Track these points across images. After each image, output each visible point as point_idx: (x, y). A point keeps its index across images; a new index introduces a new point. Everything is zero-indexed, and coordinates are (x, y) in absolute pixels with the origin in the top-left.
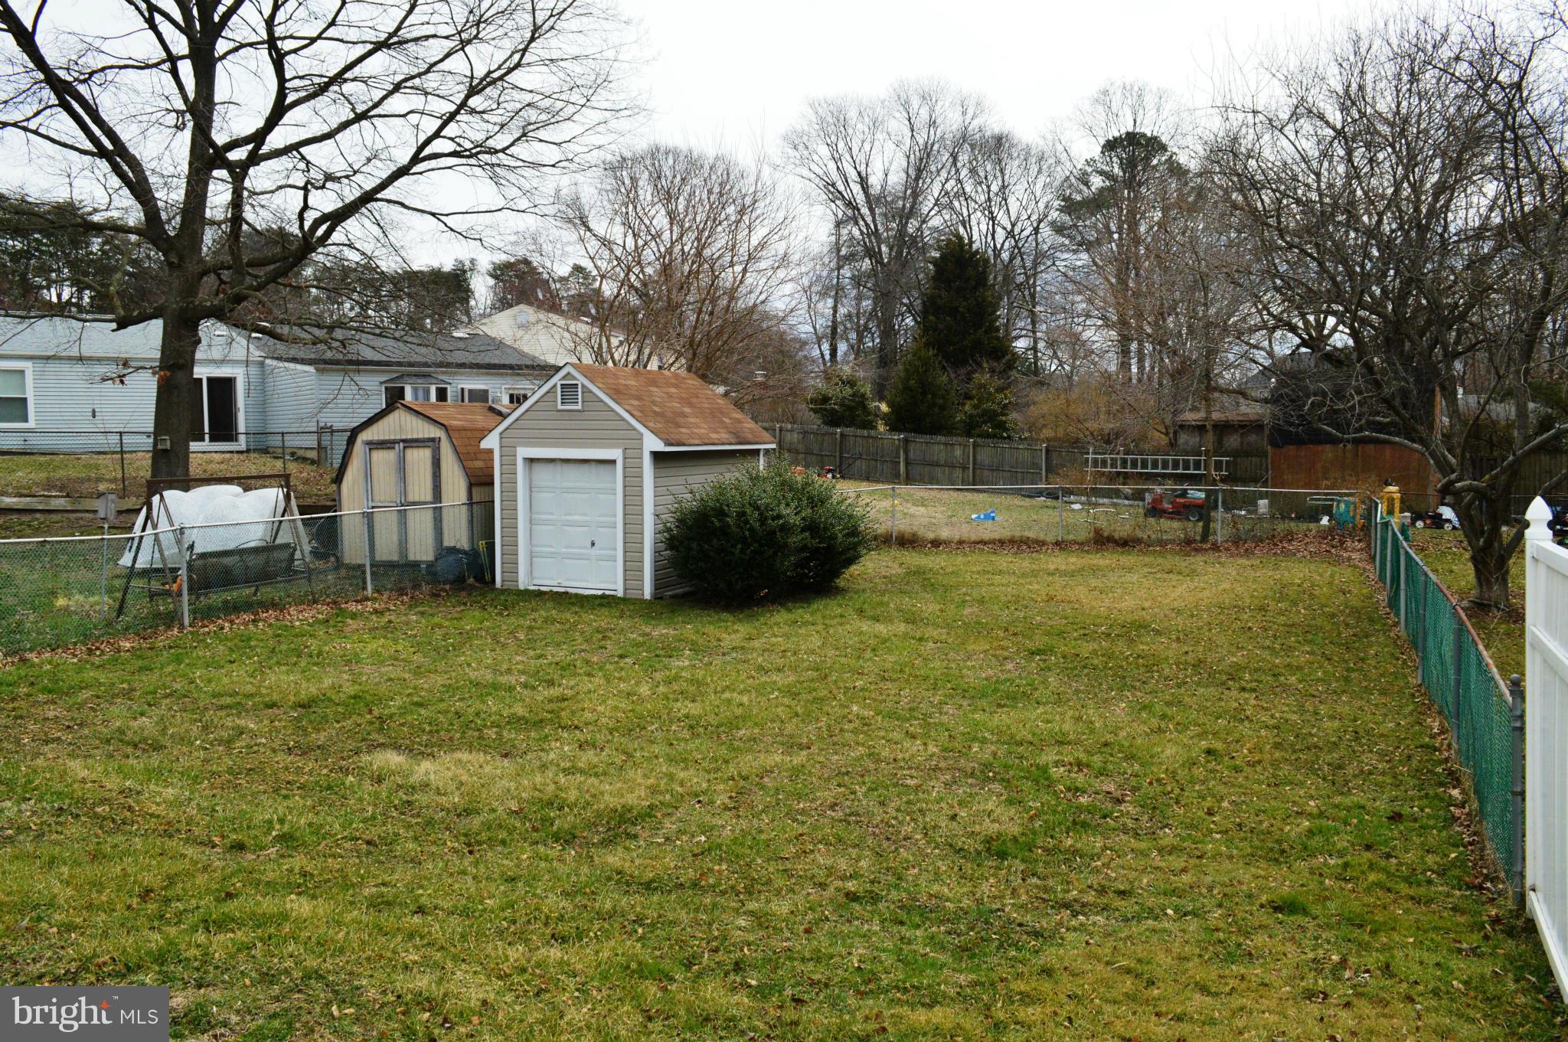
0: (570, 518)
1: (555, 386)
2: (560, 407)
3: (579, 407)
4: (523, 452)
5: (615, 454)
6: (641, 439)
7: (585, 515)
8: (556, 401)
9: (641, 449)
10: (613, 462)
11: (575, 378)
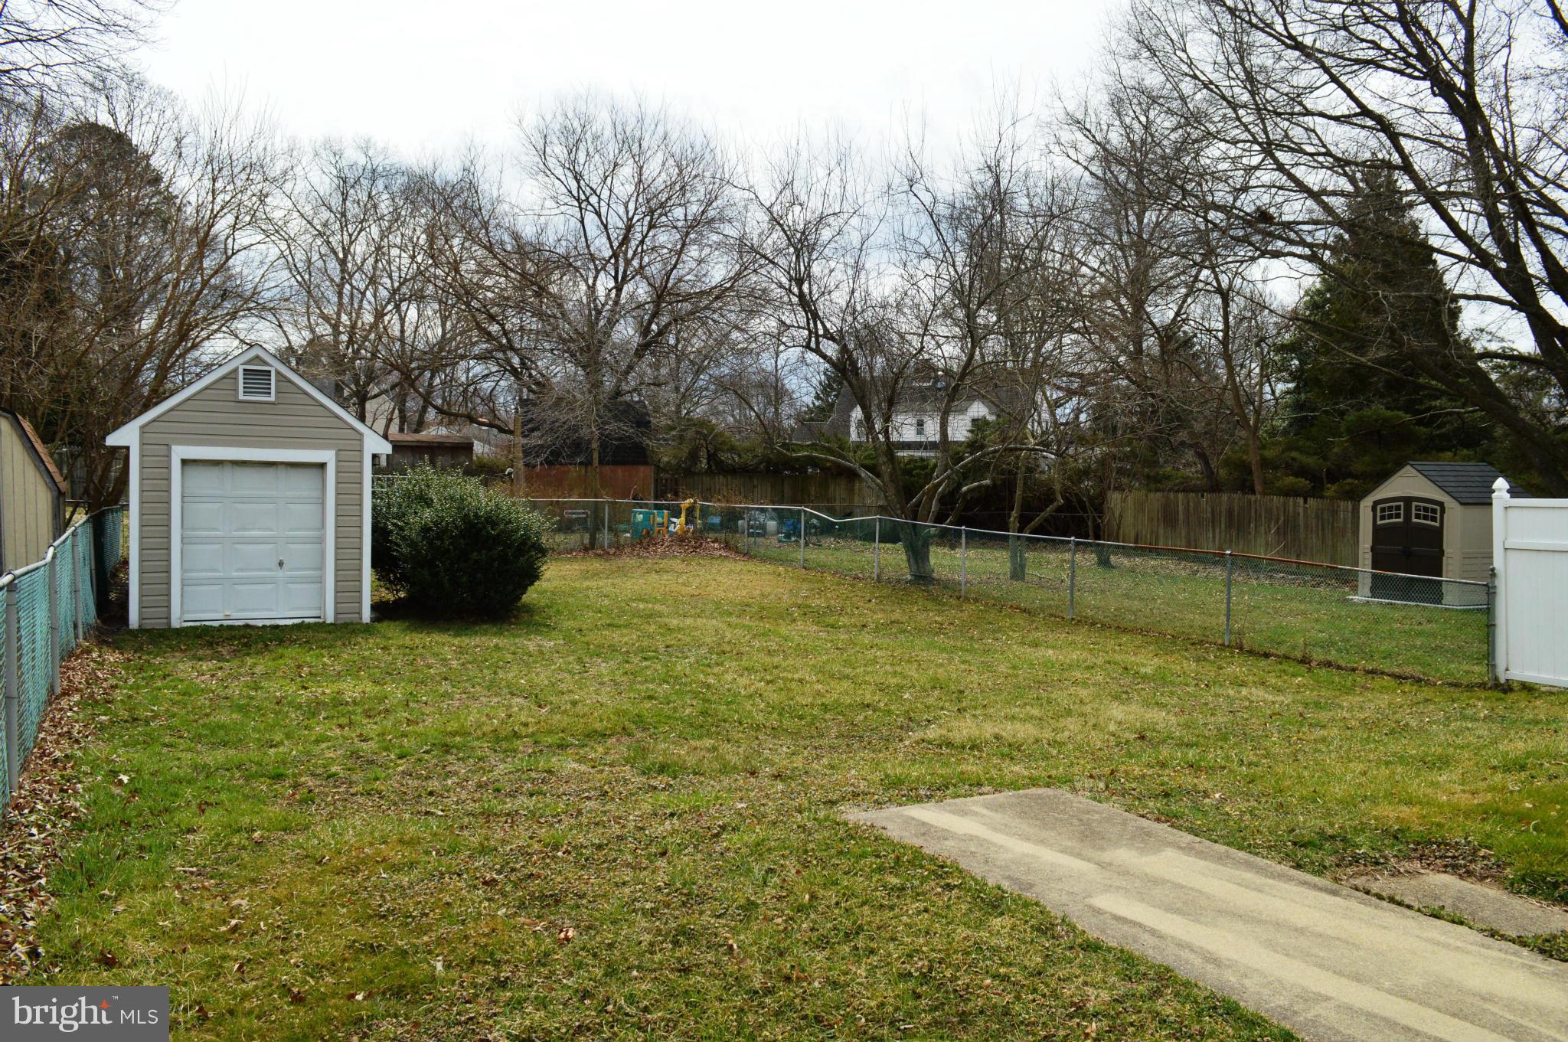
0: (246, 534)
1: (236, 370)
2: (241, 397)
3: (272, 398)
4: (179, 452)
5: (328, 456)
6: (361, 440)
7: (271, 529)
8: (236, 390)
9: (361, 451)
10: (322, 466)
11: (266, 363)
